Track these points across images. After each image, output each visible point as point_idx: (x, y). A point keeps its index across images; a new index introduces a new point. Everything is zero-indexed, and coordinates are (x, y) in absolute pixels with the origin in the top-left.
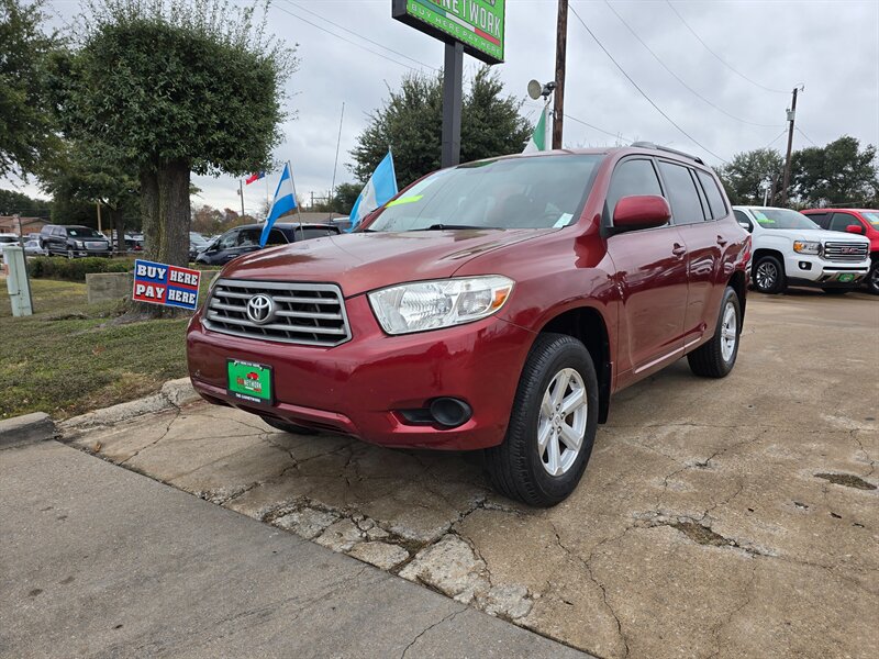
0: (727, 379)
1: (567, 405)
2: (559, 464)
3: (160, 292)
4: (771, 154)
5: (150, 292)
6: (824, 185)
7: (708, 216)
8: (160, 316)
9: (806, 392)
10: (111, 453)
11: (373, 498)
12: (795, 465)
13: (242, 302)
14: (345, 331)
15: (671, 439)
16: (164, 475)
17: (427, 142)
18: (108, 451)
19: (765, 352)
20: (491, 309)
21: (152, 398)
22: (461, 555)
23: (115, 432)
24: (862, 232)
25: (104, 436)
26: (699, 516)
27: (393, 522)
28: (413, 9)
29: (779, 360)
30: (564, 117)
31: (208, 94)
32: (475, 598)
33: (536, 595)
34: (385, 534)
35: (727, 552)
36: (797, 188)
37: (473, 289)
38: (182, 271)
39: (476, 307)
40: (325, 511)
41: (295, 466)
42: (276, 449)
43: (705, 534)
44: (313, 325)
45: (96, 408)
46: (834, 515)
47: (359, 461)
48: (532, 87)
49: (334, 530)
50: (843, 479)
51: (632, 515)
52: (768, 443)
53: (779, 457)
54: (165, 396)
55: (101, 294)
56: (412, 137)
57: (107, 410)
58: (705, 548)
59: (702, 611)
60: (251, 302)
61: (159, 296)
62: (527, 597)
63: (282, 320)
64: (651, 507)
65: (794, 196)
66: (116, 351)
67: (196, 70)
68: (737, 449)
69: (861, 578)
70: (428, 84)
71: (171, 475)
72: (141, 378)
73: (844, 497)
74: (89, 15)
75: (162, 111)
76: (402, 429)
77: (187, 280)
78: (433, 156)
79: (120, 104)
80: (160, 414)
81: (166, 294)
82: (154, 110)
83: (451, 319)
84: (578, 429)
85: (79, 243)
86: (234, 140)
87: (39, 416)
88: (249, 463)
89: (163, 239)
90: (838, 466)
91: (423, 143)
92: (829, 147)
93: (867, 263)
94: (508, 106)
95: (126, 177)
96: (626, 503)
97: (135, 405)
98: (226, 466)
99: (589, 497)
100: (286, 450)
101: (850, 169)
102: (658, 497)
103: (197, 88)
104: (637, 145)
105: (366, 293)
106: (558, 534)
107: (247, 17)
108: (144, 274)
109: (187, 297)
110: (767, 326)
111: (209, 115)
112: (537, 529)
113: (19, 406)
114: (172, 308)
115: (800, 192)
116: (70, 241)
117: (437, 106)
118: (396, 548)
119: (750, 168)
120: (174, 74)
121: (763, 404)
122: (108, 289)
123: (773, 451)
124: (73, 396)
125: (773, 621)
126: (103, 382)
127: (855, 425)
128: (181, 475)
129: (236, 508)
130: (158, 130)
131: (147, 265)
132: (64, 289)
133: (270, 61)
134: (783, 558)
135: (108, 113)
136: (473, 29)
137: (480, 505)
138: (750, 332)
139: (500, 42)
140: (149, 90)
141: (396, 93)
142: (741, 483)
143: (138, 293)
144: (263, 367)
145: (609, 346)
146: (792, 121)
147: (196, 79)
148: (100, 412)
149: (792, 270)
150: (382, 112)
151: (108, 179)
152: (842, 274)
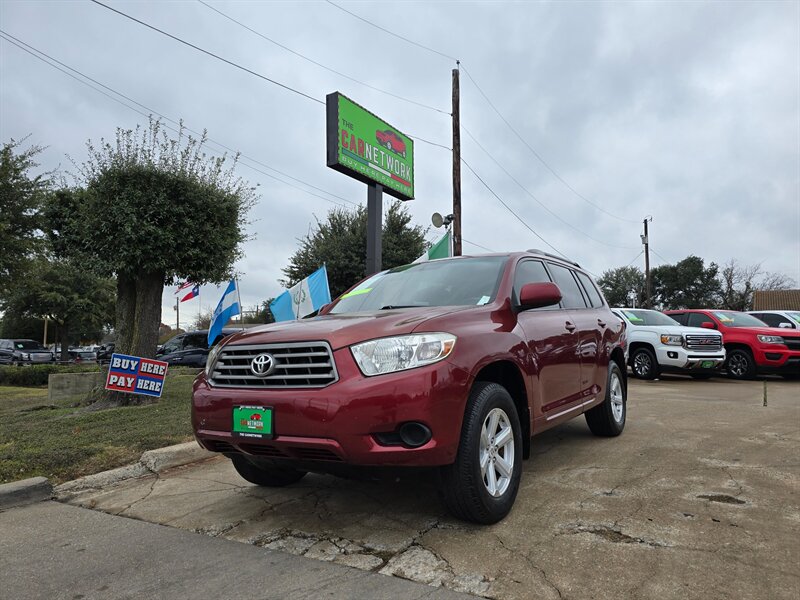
0: (621, 437)
1: (499, 440)
2: (497, 488)
3: (130, 381)
4: (634, 270)
5: (122, 381)
6: (680, 295)
7: (589, 305)
8: (127, 404)
9: (685, 444)
10: (106, 508)
11: (345, 526)
12: (681, 491)
13: (244, 362)
14: (334, 374)
15: (581, 477)
16: (160, 520)
17: (350, 262)
18: (103, 505)
19: (648, 419)
20: (441, 356)
21: (132, 466)
22: (426, 559)
23: (104, 493)
24: (715, 327)
25: (95, 496)
26: (611, 525)
27: (365, 541)
28: (343, 159)
29: (661, 424)
30: (462, 242)
31: (188, 221)
32: (443, 584)
33: (491, 579)
34: (360, 549)
35: (636, 546)
36: (659, 298)
37: (427, 341)
38: (152, 362)
39: (429, 355)
40: (305, 537)
41: (271, 508)
42: (252, 498)
43: (617, 536)
44: (307, 373)
45: (84, 475)
46: (714, 520)
47: (327, 503)
48: (436, 218)
49: (317, 548)
50: (720, 499)
51: (557, 527)
52: (658, 478)
53: (668, 486)
54: (143, 464)
55: (60, 392)
56: (337, 257)
57: (95, 476)
58: (618, 544)
59: (622, 581)
60: (255, 360)
61: (129, 385)
62: (484, 581)
63: (281, 372)
64: (572, 522)
65: (657, 304)
66: (93, 431)
67: (179, 203)
68: (635, 482)
69: (738, 556)
70: (350, 216)
71: (165, 520)
72: (121, 450)
73: (721, 509)
74: (95, 162)
75: (149, 233)
76: (378, 448)
77: (155, 371)
78: (355, 272)
79: (115, 228)
80: (140, 479)
81: (135, 383)
82: (143, 232)
83: (414, 363)
84: (508, 459)
85: (25, 355)
86: (205, 255)
87: (39, 480)
88: (231, 509)
89: (136, 336)
90: (714, 490)
91: (347, 262)
92: (679, 264)
93: (723, 352)
94: (416, 233)
95: (76, 296)
96: (551, 519)
97: (118, 472)
98: (211, 511)
99: (522, 517)
100: (261, 498)
101: (699, 282)
102: (576, 515)
103: (179, 216)
104: (530, 251)
105: (349, 346)
106: (501, 542)
107: (218, 165)
108: (118, 366)
109: (154, 386)
110: (648, 401)
111: (187, 236)
112: (485, 539)
113: (18, 473)
114: (138, 396)
115: (662, 301)
116: (16, 354)
117: (358, 233)
118: (371, 557)
119: (618, 281)
120: (162, 205)
121: (651, 453)
122: (68, 388)
123: (664, 483)
124: (65, 465)
125: (675, 584)
126: (89, 454)
127: (724, 464)
128: (174, 519)
129: (229, 538)
130: (144, 248)
131: (121, 358)
132: (18, 392)
133: (235, 197)
134: (677, 547)
135: (104, 235)
136: (389, 175)
137: (435, 526)
138: (634, 406)
139: (411, 184)
140: (140, 217)
141: (323, 223)
142: (640, 504)
143: (111, 383)
144: (266, 408)
145: (526, 395)
146: (647, 245)
147: (180, 209)
148: (88, 478)
149: (663, 358)
150: (311, 238)
151: (60, 297)
152: (704, 361)
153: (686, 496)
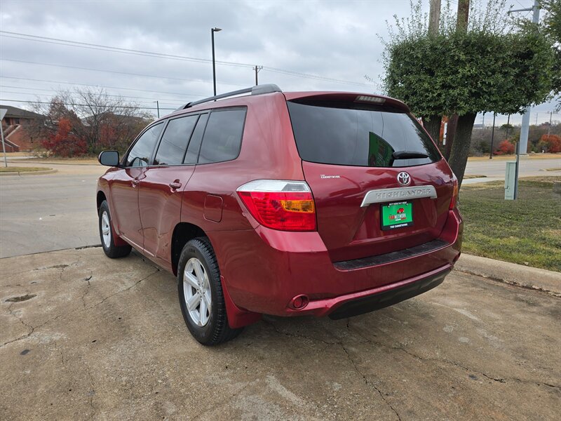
12: (49, 295)
46: (19, 285)
50: (23, 299)
53: (61, 295)
73: (18, 292)
123: (66, 297)
153: (43, 293)
